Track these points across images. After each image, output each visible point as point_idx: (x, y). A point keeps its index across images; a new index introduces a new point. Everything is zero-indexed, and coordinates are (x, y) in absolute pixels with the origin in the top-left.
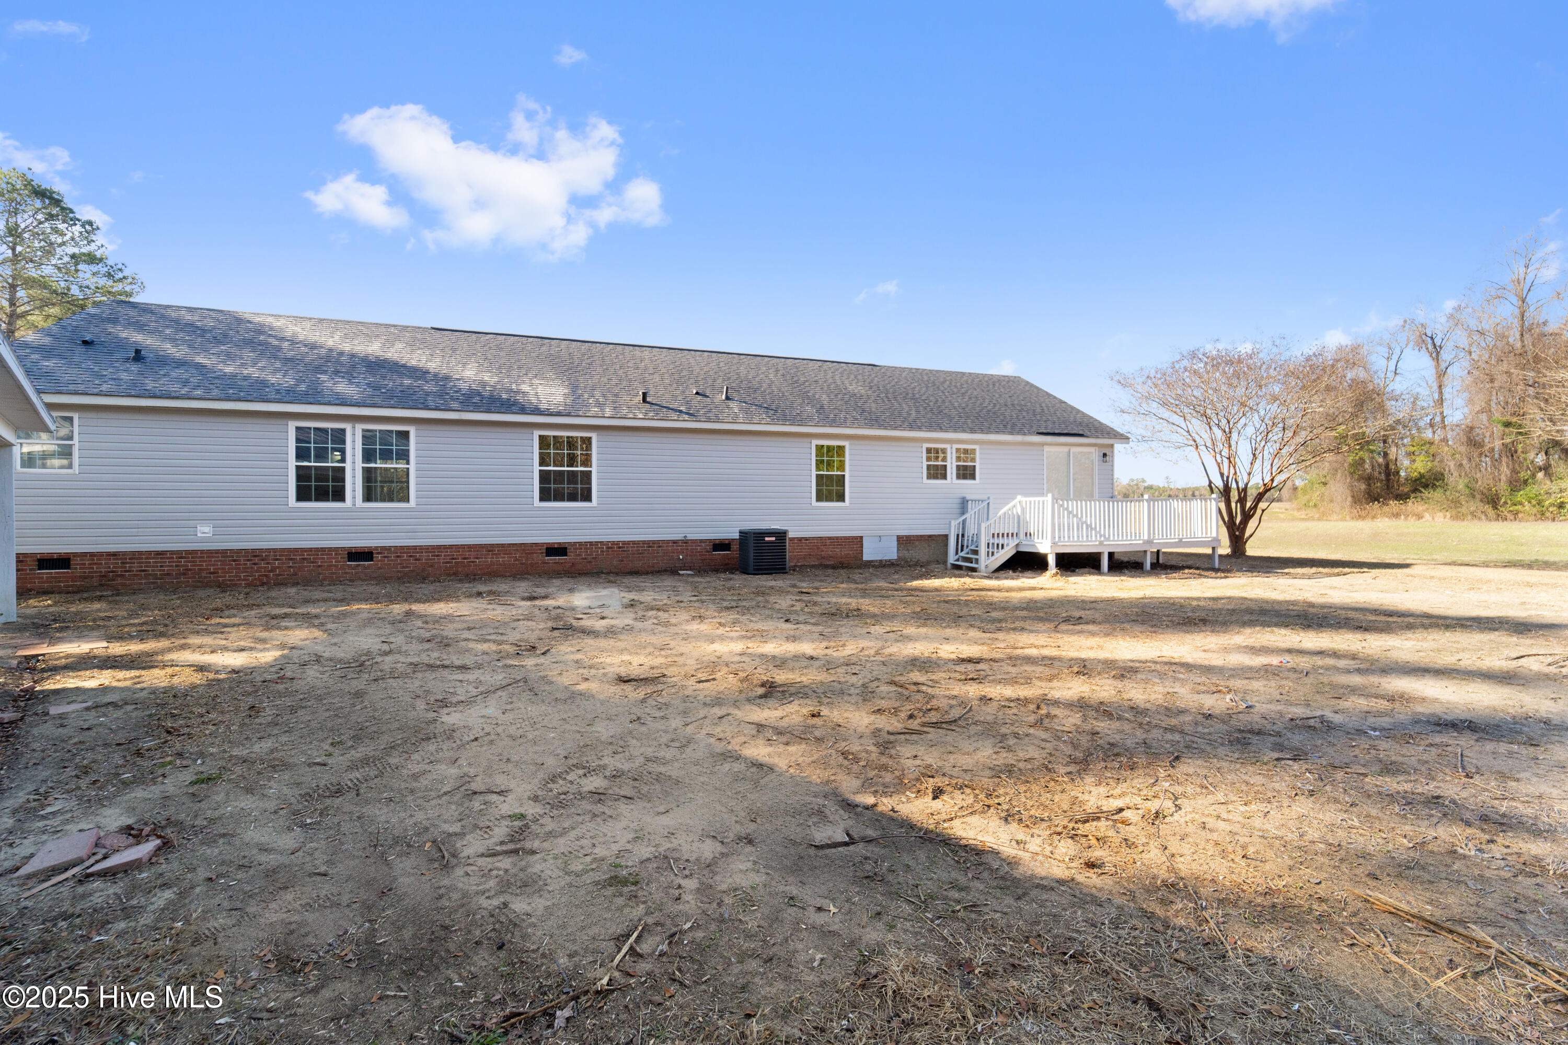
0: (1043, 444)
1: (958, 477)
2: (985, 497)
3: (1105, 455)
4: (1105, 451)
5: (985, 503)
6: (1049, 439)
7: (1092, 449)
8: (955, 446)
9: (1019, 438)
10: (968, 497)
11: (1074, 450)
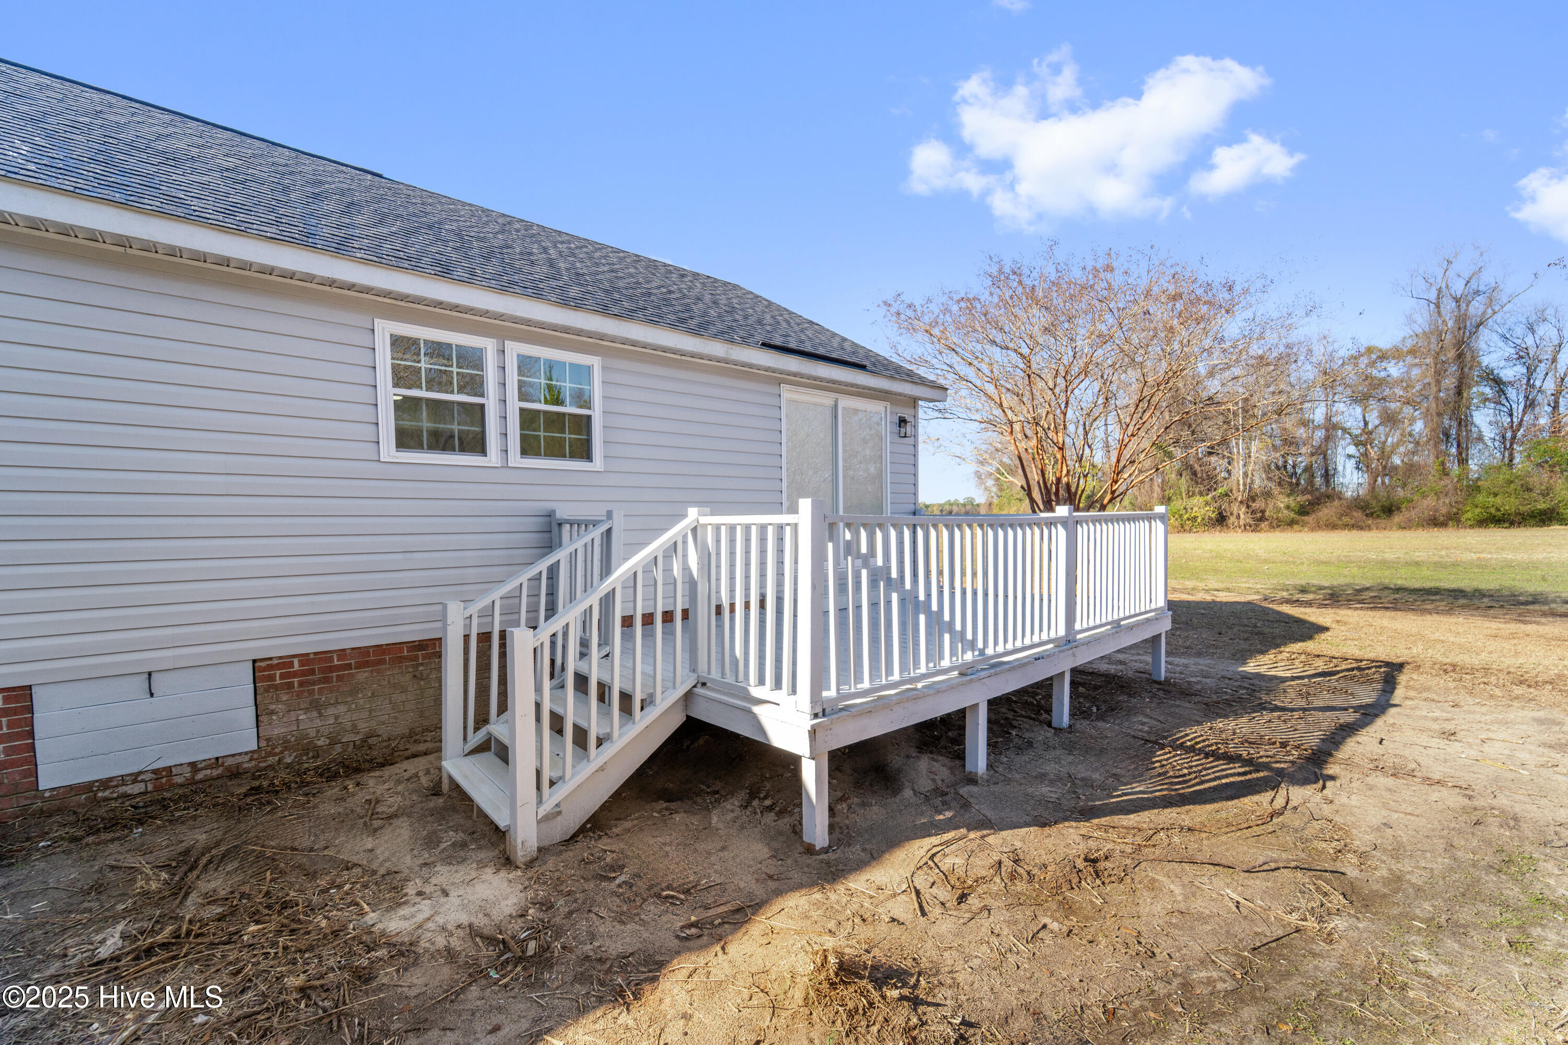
0: (778, 378)
1: (529, 448)
2: (597, 511)
3: (902, 422)
4: (907, 413)
5: (596, 533)
6: (792, 364)
7: (877, 408)
8: (515, 349)
9: (717, 348)
10: (563, 512)
11: (846, 402)
